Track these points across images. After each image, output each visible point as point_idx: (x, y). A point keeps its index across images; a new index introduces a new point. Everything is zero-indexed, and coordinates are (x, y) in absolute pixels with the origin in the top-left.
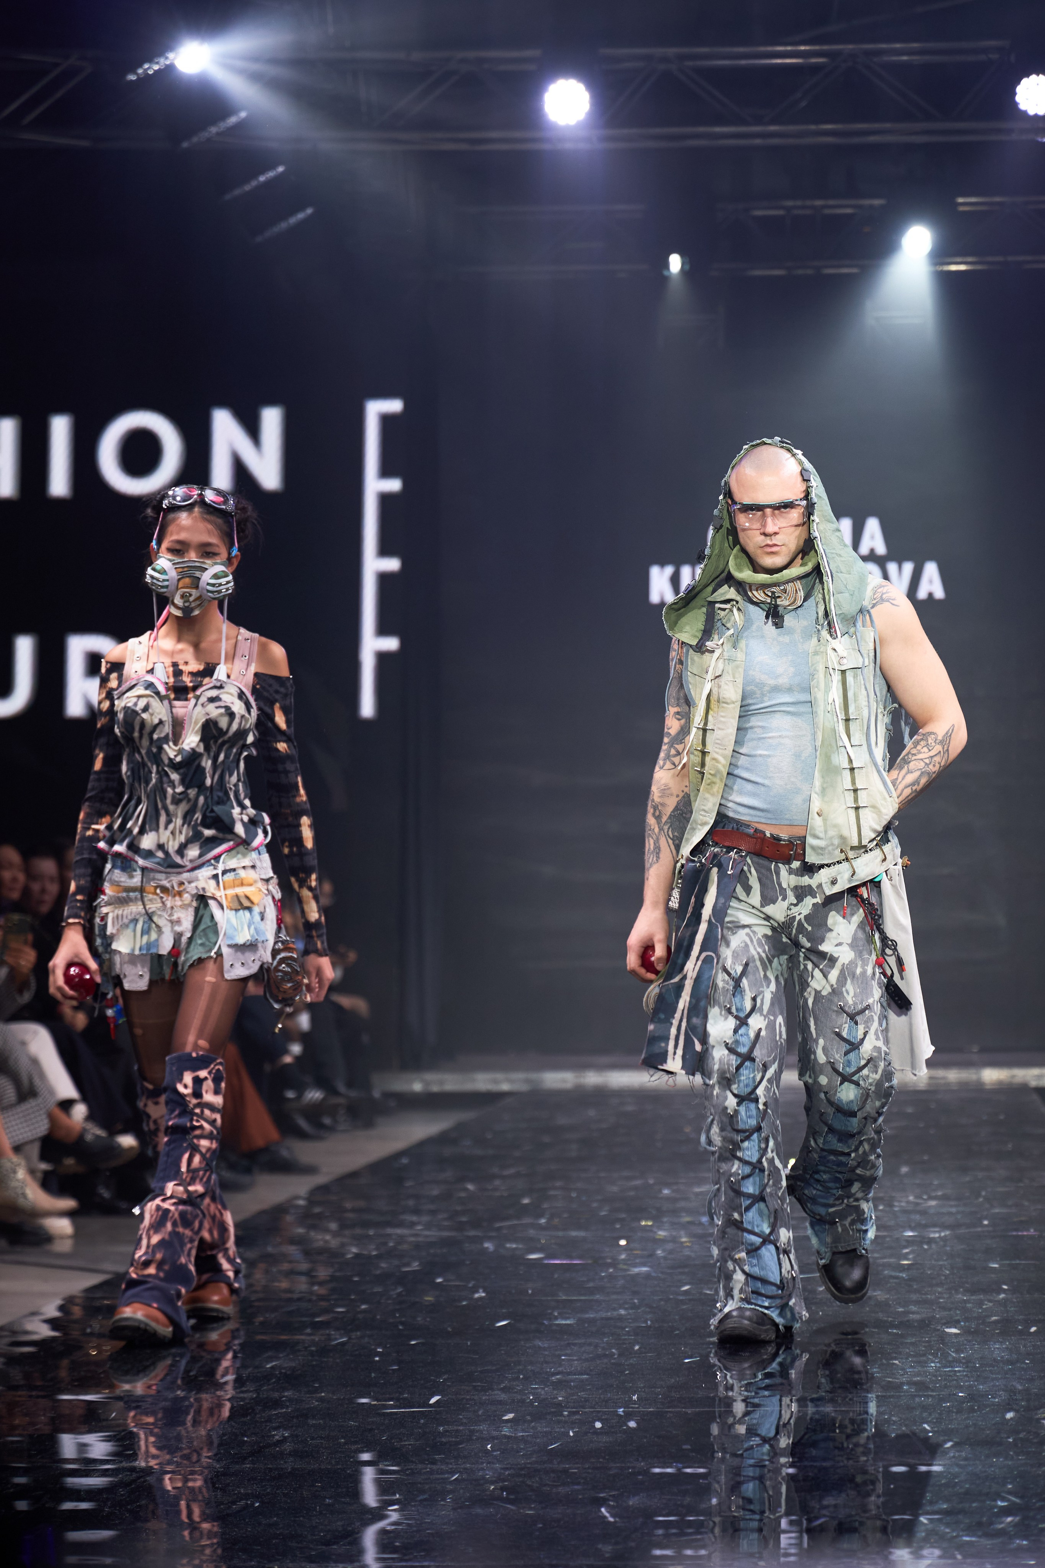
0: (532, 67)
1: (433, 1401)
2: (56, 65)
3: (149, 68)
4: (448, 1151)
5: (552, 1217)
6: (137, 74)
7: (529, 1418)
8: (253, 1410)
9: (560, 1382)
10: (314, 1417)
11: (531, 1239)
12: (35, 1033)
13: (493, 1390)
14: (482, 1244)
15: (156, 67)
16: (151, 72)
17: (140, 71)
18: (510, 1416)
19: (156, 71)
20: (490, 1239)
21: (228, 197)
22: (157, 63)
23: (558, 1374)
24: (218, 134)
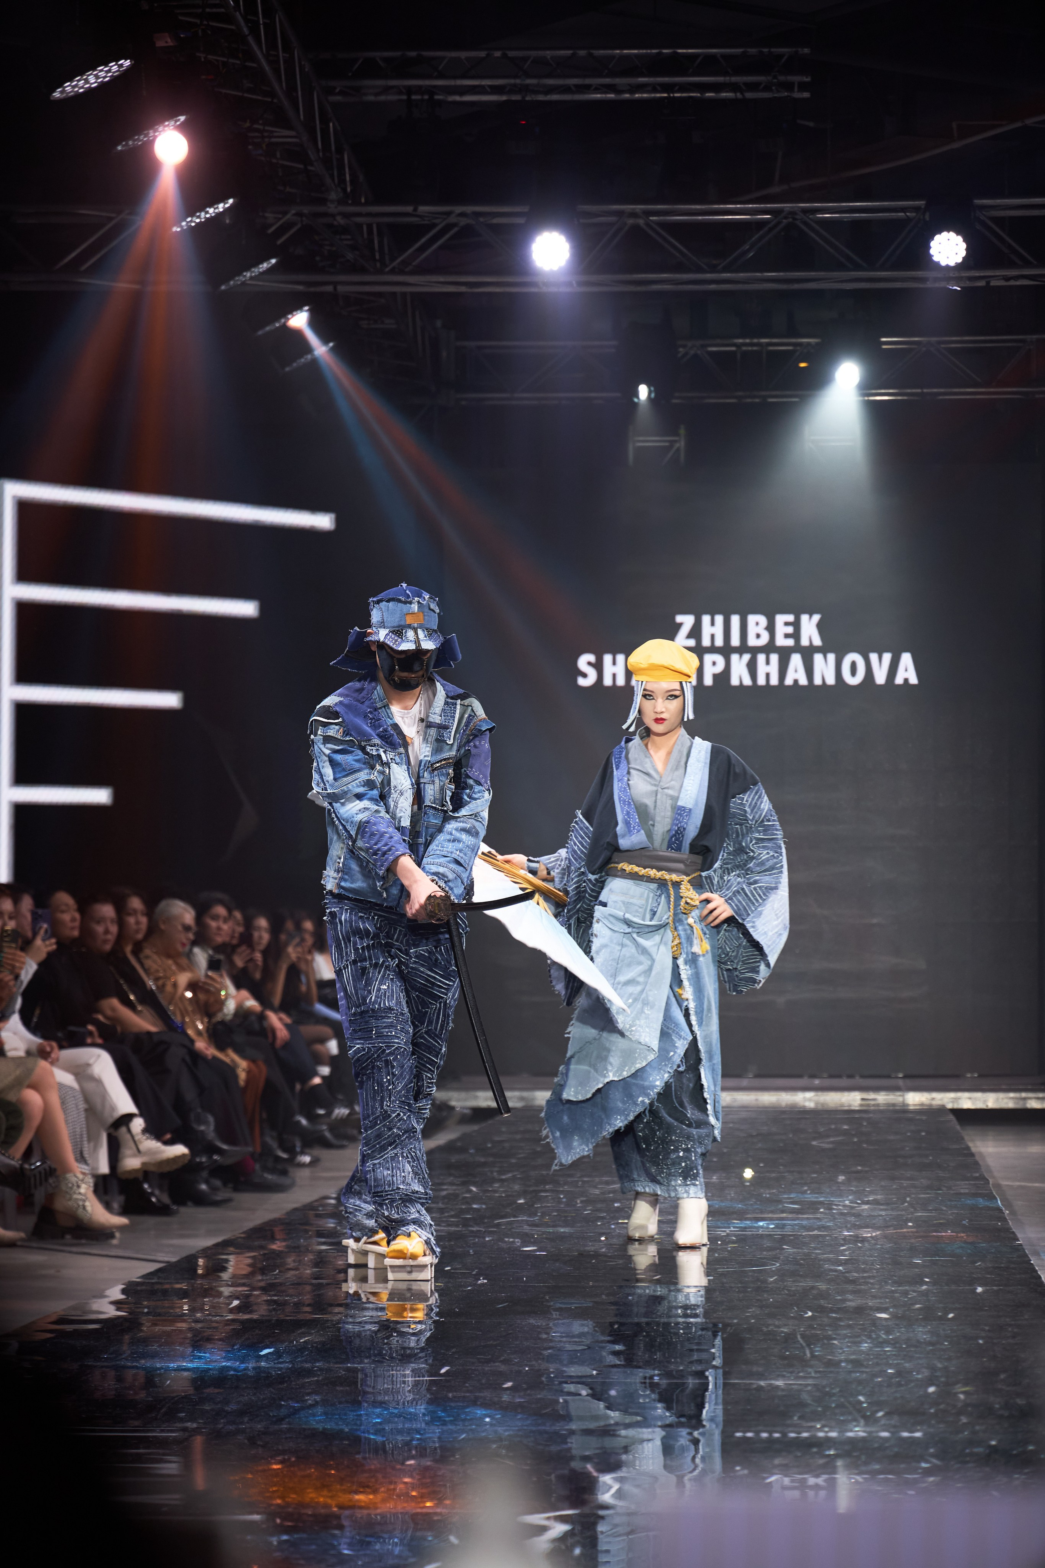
0: (521, 221)
1: (443, 1371)
2: (110, 219)
3: (191, 221)
4: (454, 1158)
5: (544, 1214)
6: (181, 227)
7: (524, 1386)
8: (289, 1378)
9: (550, 1355)
10: (341, 1385)
11: (526, 1234)
12: (99, 1056)
13: (494, 1362)
14: (484, 1238)
15: (198, 221)
16: (193, 224)
17: (184, 224)
18: (509, 1384)
19: (197, 224)
20: (491, 1233)
21: (260, 333)
22: (199, 217)
23: (550, 1348)
24: (251, 278)
